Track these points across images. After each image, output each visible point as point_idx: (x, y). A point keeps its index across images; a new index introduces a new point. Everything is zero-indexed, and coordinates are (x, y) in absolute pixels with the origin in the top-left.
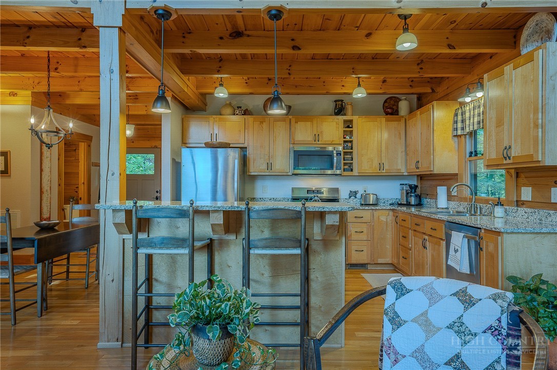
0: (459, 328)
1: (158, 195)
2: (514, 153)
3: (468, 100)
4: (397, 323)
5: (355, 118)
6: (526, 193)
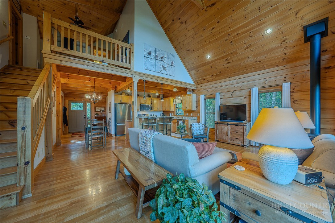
0: (199, 127)
1: (85, 117)
2: (188, 108)
3: (177, 98)
4: (193, 127)
5: (153, 98)
6: (187, 114)
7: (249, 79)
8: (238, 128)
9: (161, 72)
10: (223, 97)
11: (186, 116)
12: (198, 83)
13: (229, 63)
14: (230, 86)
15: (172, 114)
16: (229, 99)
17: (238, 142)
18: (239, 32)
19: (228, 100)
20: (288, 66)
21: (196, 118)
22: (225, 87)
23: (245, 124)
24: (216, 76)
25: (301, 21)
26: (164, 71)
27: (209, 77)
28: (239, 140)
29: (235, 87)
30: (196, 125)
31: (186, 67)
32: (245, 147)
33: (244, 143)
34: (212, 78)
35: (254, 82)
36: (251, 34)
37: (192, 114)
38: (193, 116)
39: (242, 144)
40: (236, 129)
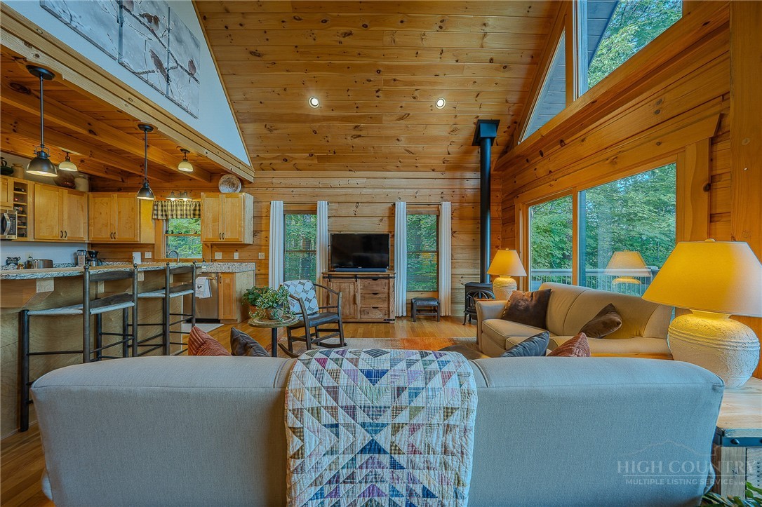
2: (225, 236)
3: (173, 199)
6: (218, 255)
7: (387, 182)
8: (377, 285)
9: (144, 76)
10: (334, 213)
11: (214, 260)
12: (260, 165)
13: (360, 136)
14: (350, 190)
15: (143, 255)
16: (348, 218)
17: (378, 315)
18: (398, 77)
19: (345, 221)
20: (448, 174)
21: (252, 266)
22: (338, 190)
23: (392, 276)
24: (319, 158)
25: (478, 109)
26: (157, 78)
27: (301, 157)
28: (380, 310)
29: (361, 195)
30: (295, 286)
31: (232, 103)
32: (391, 322)
33: (391, 314)
34: (309, 162)
35: (397, 190)
36: (416, 94)
37: (236, 256)
38: (241, 261)
39: (386, 317)
40: (375, 286)
